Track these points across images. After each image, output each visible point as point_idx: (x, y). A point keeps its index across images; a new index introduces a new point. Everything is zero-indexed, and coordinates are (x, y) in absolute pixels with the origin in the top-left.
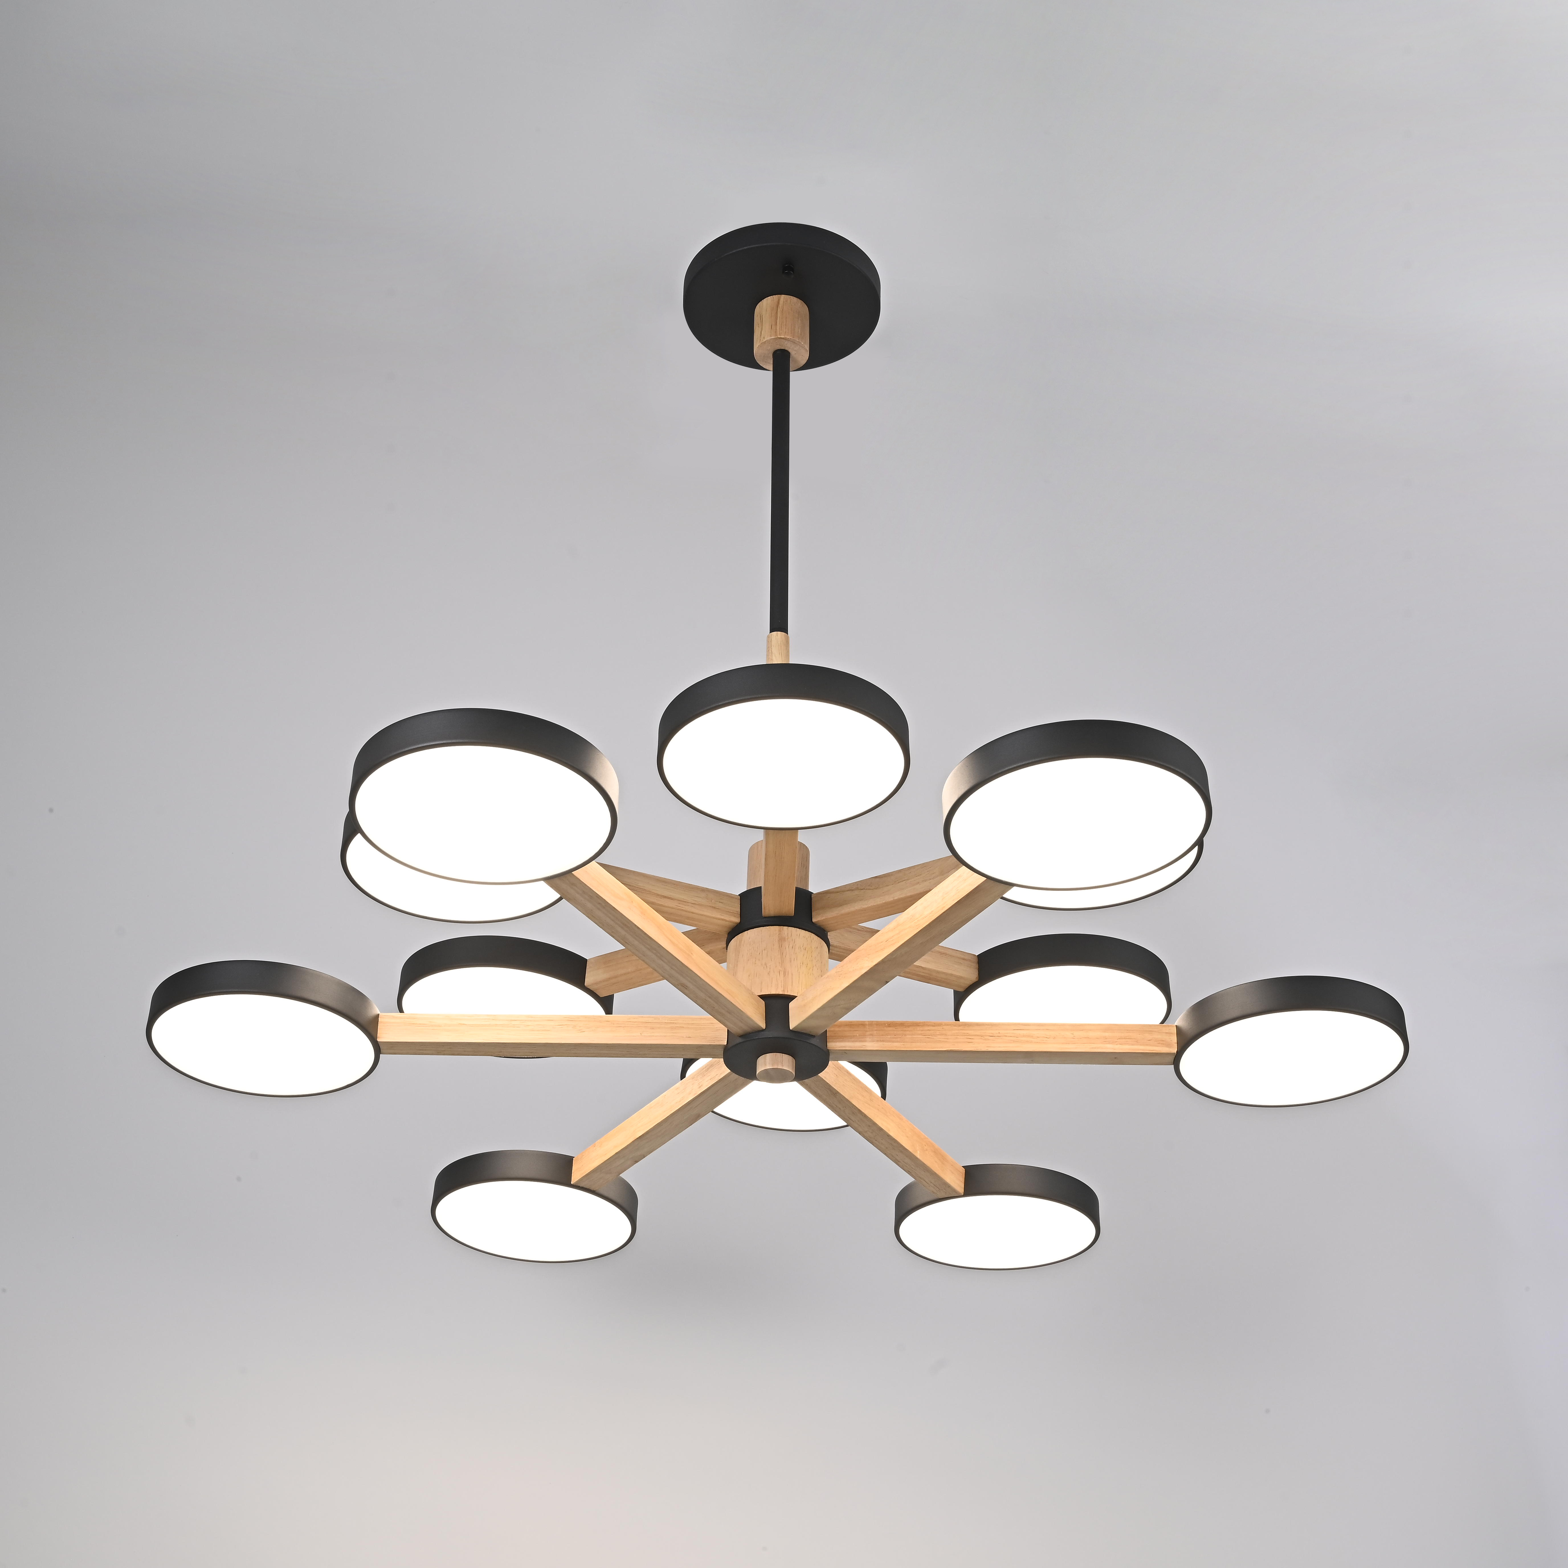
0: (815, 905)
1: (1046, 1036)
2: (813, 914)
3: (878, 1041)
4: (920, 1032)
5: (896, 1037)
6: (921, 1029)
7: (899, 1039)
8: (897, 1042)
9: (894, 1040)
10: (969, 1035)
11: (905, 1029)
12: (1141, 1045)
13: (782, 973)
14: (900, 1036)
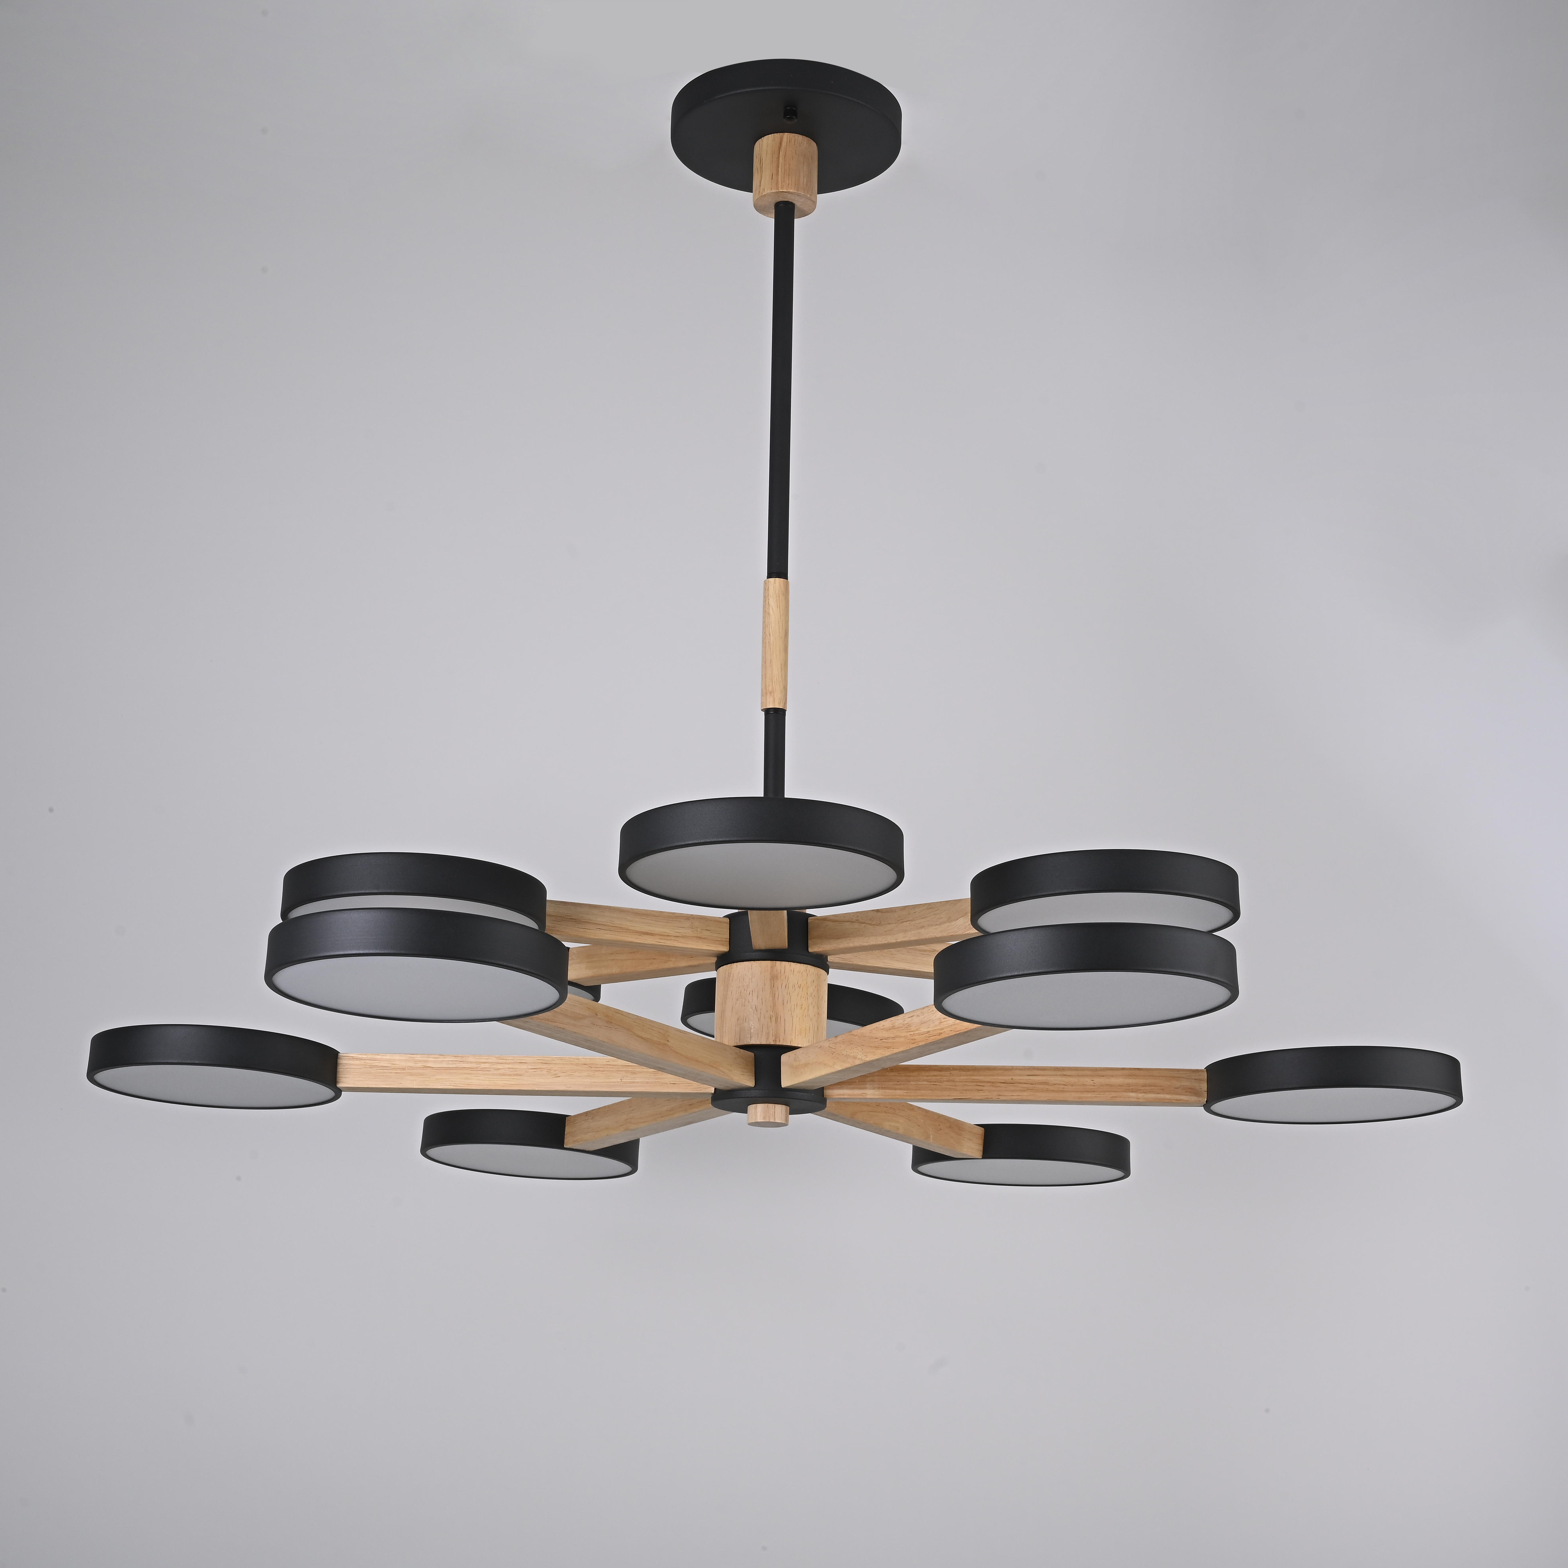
0: (812, 933)
1: (1063, 1083)
2: (810, 942)
3: (879, 1088)
4: (925, 1078)
5: (899, 1083)
6: (927, 1074)
7: (902, 1086)
8: (900, 1089)
9: (897, 1087)
10: (978, 1082)
11: (909, 1074)
12: (1167, 1094)
13: (774, 1019)
14: (903, 1083)
